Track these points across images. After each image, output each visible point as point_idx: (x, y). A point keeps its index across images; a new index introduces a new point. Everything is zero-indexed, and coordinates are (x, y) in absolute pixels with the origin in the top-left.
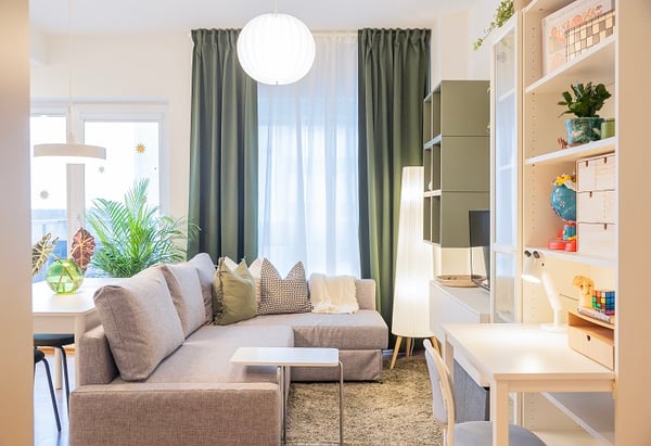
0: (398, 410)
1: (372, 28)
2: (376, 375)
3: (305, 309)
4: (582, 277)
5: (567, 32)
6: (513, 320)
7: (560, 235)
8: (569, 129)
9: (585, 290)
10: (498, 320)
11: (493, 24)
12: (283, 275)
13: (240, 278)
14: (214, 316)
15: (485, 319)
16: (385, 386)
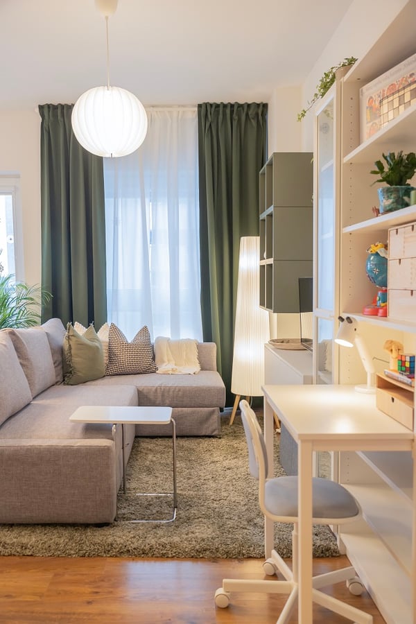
0: (233, 463)
1: (211, 102)
2: (215, 430)
3: (150, 370)
4: (392, 342)
5: (381, 102)
6: (331, 382)
7: (375, 301)
8: (381, 198)
9: (394, 354)
10: (320, 382)
11: (316, 95)
12: (130, 338)
13: (88, 342)
14: (64, 377)
15: (308, 381)
16: (223, 441)
